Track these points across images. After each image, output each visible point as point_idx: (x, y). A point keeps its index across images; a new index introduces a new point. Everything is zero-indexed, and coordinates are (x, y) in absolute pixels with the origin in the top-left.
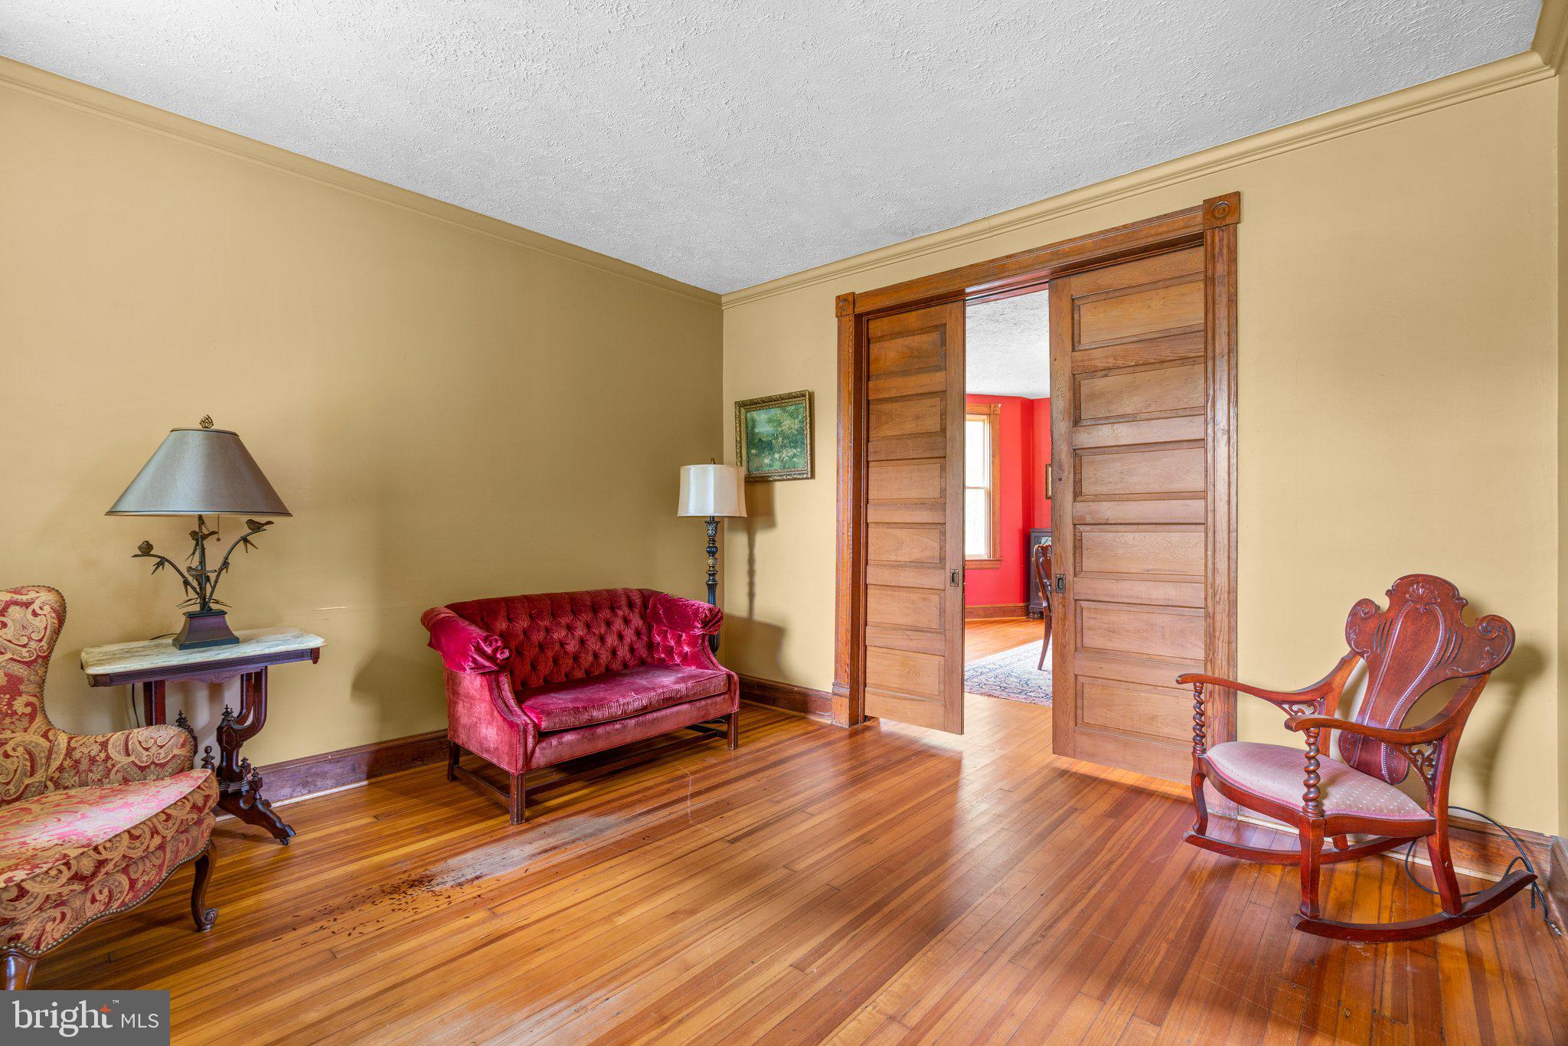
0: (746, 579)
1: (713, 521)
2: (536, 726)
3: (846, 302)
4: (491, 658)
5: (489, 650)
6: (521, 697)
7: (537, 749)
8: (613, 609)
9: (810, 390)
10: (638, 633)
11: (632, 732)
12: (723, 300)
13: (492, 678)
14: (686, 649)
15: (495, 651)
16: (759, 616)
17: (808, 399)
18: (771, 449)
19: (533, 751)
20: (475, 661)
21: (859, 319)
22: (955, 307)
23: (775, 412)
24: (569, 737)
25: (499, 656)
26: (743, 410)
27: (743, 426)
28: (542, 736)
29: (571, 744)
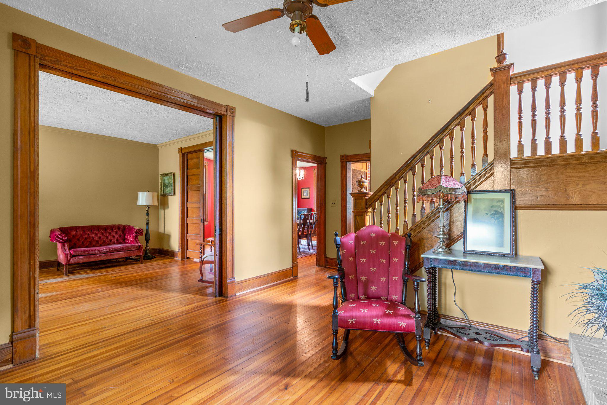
0: (163, 222)
1: (148, 207)
2: (70, 254)
3: (181, 149)
4: (62, 239)
5: (61, 237)
6: (70, 248)
7: (71, 259)
8: (112, 230)
9: (173, 172)
10: (120, 236)
11: (103, 258)
12: (158, 146)
13: (63, 244)
14: (132, 239)
15: (63, 237)
16: (166, 233)
17: (174, 175)
18: (168, 187)
19: (70, 260)
20: (56, 239)
21: (183, 155)
22: (202, 153)
23: (168, 177)
24: (81, 257)
25: (64, 238)
26: (162, 176)
27: (162, 181)
28: (72, 256)
29: (82, 259)
